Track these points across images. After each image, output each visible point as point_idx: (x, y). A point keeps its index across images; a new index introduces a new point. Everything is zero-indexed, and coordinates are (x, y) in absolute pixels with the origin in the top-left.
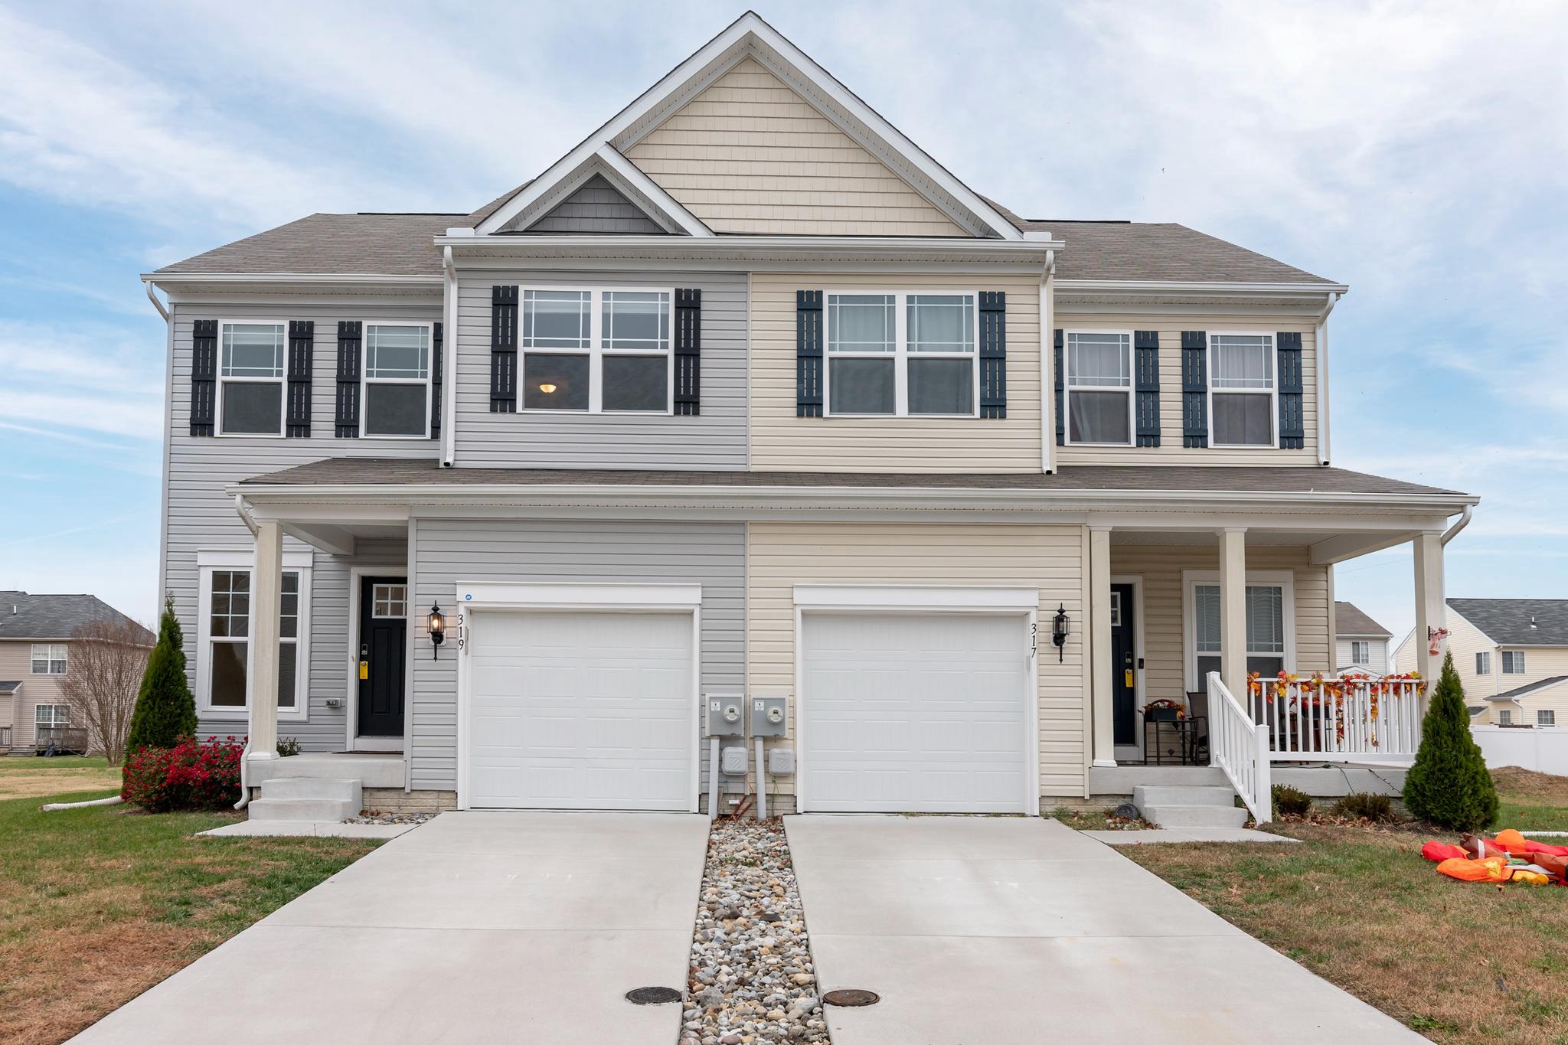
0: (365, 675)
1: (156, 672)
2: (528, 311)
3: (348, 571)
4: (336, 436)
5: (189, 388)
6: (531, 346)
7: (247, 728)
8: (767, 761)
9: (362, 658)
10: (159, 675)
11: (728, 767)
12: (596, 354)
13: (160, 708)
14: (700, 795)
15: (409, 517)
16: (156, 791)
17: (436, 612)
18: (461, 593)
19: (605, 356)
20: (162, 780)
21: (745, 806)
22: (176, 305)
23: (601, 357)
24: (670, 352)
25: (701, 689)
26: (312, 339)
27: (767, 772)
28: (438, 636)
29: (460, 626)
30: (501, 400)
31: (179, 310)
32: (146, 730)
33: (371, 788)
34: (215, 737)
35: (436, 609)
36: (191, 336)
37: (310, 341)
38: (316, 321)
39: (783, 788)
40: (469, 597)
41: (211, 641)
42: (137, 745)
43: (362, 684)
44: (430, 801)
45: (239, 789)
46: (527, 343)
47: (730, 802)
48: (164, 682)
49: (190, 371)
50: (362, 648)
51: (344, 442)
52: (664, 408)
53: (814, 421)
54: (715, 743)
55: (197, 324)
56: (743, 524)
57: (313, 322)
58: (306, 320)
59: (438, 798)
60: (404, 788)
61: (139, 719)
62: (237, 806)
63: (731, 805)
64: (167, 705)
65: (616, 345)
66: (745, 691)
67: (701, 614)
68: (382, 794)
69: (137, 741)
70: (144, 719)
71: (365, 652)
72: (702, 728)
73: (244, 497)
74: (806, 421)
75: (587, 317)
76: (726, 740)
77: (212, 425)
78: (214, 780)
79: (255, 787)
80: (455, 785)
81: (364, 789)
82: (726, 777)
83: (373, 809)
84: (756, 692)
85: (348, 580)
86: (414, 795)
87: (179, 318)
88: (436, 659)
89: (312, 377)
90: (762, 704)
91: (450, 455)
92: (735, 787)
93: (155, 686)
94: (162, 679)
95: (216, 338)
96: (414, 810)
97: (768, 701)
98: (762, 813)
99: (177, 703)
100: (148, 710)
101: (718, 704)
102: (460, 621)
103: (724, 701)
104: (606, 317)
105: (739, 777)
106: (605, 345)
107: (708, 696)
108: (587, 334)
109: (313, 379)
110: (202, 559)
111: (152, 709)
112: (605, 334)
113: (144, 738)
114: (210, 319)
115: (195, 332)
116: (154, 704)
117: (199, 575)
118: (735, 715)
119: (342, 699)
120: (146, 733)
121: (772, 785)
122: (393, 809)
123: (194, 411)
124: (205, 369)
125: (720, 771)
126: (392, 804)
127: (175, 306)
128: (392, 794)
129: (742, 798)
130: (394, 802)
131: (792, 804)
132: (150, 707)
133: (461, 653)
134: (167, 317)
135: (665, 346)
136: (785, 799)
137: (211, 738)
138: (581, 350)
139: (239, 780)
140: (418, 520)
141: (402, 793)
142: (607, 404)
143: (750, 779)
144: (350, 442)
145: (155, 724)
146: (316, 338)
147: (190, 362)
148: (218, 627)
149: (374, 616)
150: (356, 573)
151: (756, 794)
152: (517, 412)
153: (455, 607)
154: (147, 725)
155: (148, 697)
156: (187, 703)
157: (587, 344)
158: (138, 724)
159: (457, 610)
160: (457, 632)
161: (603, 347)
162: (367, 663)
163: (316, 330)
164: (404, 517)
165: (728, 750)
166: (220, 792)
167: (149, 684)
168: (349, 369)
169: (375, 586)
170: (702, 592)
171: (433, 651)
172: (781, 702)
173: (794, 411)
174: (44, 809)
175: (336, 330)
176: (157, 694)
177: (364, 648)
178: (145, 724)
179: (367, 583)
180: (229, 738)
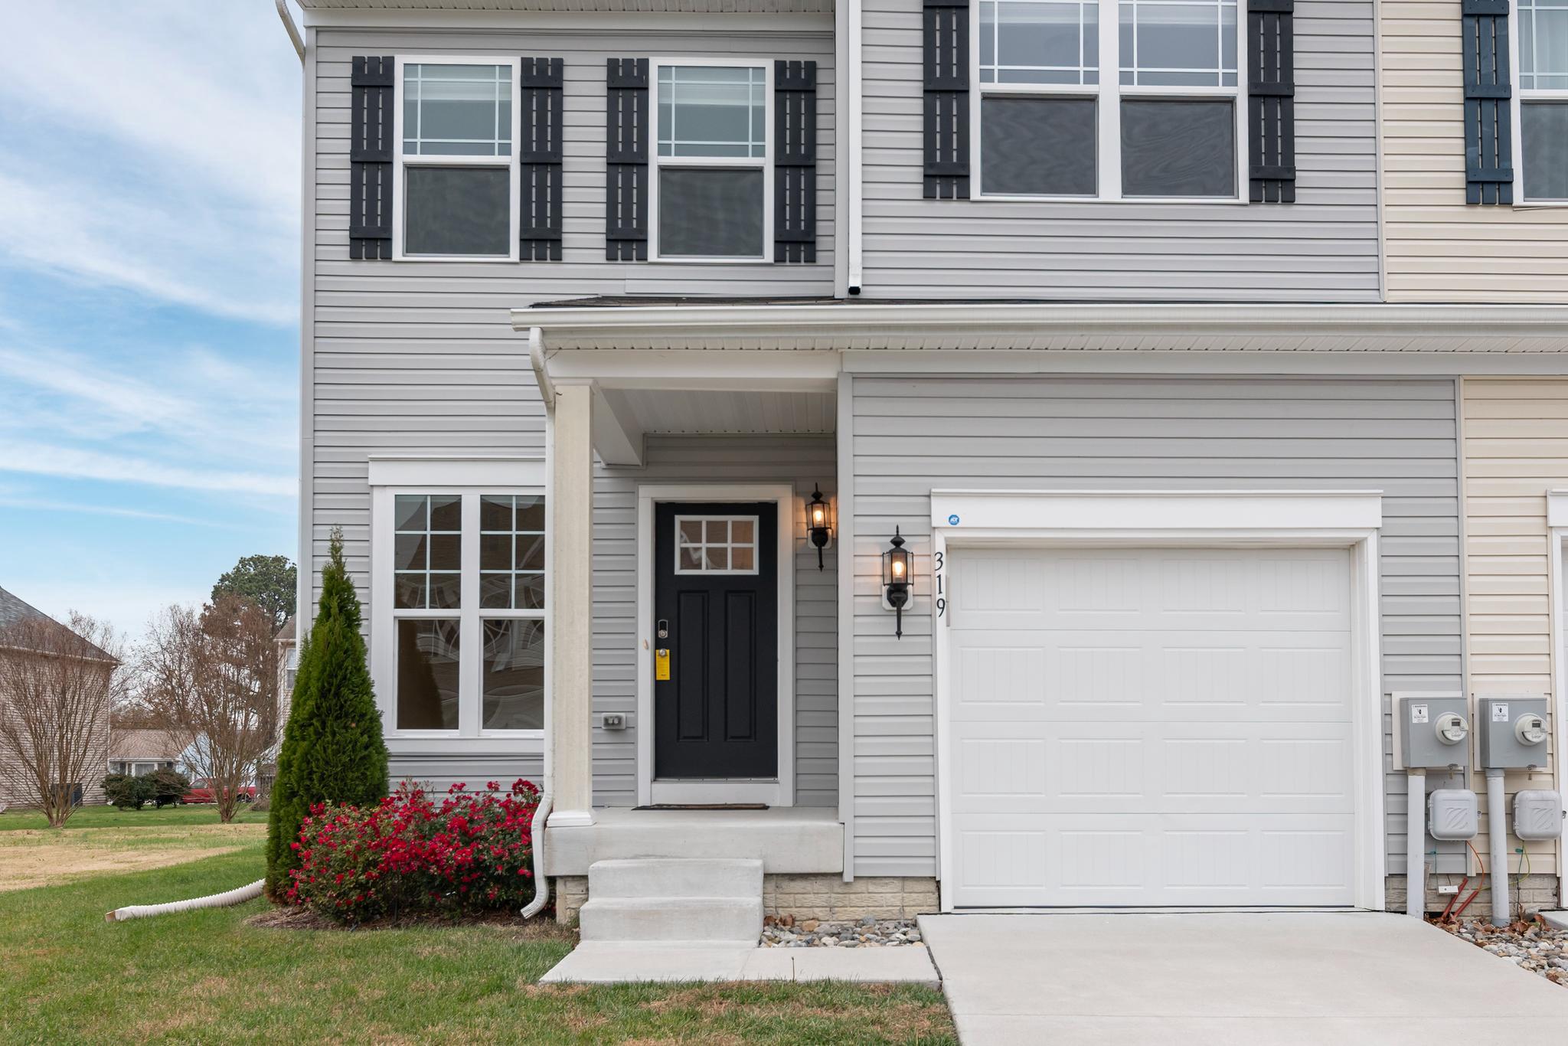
0: (665, 674)
1: (324, 670)
2: (987, 21)
3: (634, 493)
4: (607, 259)
5: (346, 176)
6: (992, 81)
7: (542, 767)
8: (1511, 814)
9: (659, 644)
10: (331, 676)
11: (1444, 826)
12: (1109, 93)
13: (334, 734)
14: (1385, 877)
15: (838, 373)
16: (359, 886)
17: (898, 548)
18: (940, 512)
19: (1125, 100)
20: (369, 864)
21: (1465, 895)
22: (319, 30)
23: (1118, 100)
24: (1240, 92)
25: (1383, 684)
26: (561, 89)
27: (1512, 833)
28: (897, 592)
29: (938, 573)
30: (941, 176)
31: (325, 40)
32: (311, 773)
33: (777, 875)
34: (463, 785)
35: (898, 542)
36: (346, 85)
37: (557, 92)
38: (568, 59)
39: (1538, 862)
40: (954, 519)
41: (395, 617)
42: (295, 800)
43: (659, 686)
44: (888, 899)
45: (530, 882)
46: (986, 76)
47: (1442, 890)
48: (339, 687)
49: (346, 146)
50: (658, 626)
51: (621, 269)
52: (1230, 189)
53: (1496, 213)
54: (1417, 784)
55: (358, 63)
56: (1452, 381)
57: (562, 59)
58: (549, 56)
59: (903, 890)
60: (841, 874)
61: (298, 754)
62: (528, 911)
63: (1442, 895)
64: (346, 728)
65: (1144, 79)
66: (1462, 687)
67: (1380, 546)
68: (798, 886)
69: (294, 794)
70: (306, 754)
71: (663, 634)
72: (1388, 755)
73: (544, 332)
74: (1481, 212)
75: (1092, 31)
76: (1437, 777)
77: (388, 240)
78: (478, 863)
79: (562, 877)
80: (936, 867)
81: (768, 876)
82: (1435, 842)
83: (783, 913)
84: (1481, 688)
85: (634, 508)
86: (861, 886)
87: (325, 55)
88: (899, 634)
89: (562, 156)
90: (1505, 709)
91: (855, 276)
92: (1450, 863)
93: (323, 694)
94: (335, 682)
95: (391, 87)
96: (859, 914)
97: (1517, 705)
98: (1504, 911)
99: (362, 724)
100: (313, 737)
101: (1425, 711)
102: (939, 564)
103: (1436, 705)
104: (1125, 31)
105: (1458, 843)
106: (1125, 78)
107: (1397, 696)
108: (1093, 58)
109: (564, 159)
110: (377, 474)
111: (319, 735)
112: (1125, 59)
113: (308, 789)
114: (381, 54)
115: (354, 77)
116: (324, 724)
117: (371, 502)
118: (1462, 730)
119: (630, 715)
120: (311, 780)
121: (1516, 858)
122: (819, 913)
123: (355, 214)
124: (373, 141)
125: (1428, 834)
126: (818, 902)
127: (317, 32)
128: (818, 885)
129: (1460, 881)
130: (820, 900)
131: (1550, 892)
132: (317, 732)
133: (941, 621)
134: (303, 53)
135: (1231, 80)
136: (1537, 883)
137: (455, 786)
138: (1081, 88)
139: (530, 865)
140: (856, 377)
141: (836, 882)
142: (1131, 186)
143: (1478, 845)
144: (632, 269)
145: (327, 763)
146: (568, 88)
147: (346, 131)
148: (406, 593)
149: (678, 571)
150: (647, 496)
151: (1489, 875)
152: (972, 199)
153: (926, 539)
154: (313, 765)
155: (312, 716)
156: (371, 723)
157: (1093, 78)
158: (295, 763)
159: (931, 544)
160: (931, 585)
161: (1122, 82)
162: (668, 651)
163: (568, 73)
164: (828, 373)
165: (1441, 795)
166: (487, 884)
167: (313, 690)
168: (627, 141)
169: (678, 519)
170: (1383, 505)
171: (895, 619)
172: (1538, 705)
173: (1460, 196)
174: (118, 917)
175: (602, 74)
176: (329, 709)
177: (663, 627)
178: (308, 762)
179: (664, 513)
180: (490, 785)
